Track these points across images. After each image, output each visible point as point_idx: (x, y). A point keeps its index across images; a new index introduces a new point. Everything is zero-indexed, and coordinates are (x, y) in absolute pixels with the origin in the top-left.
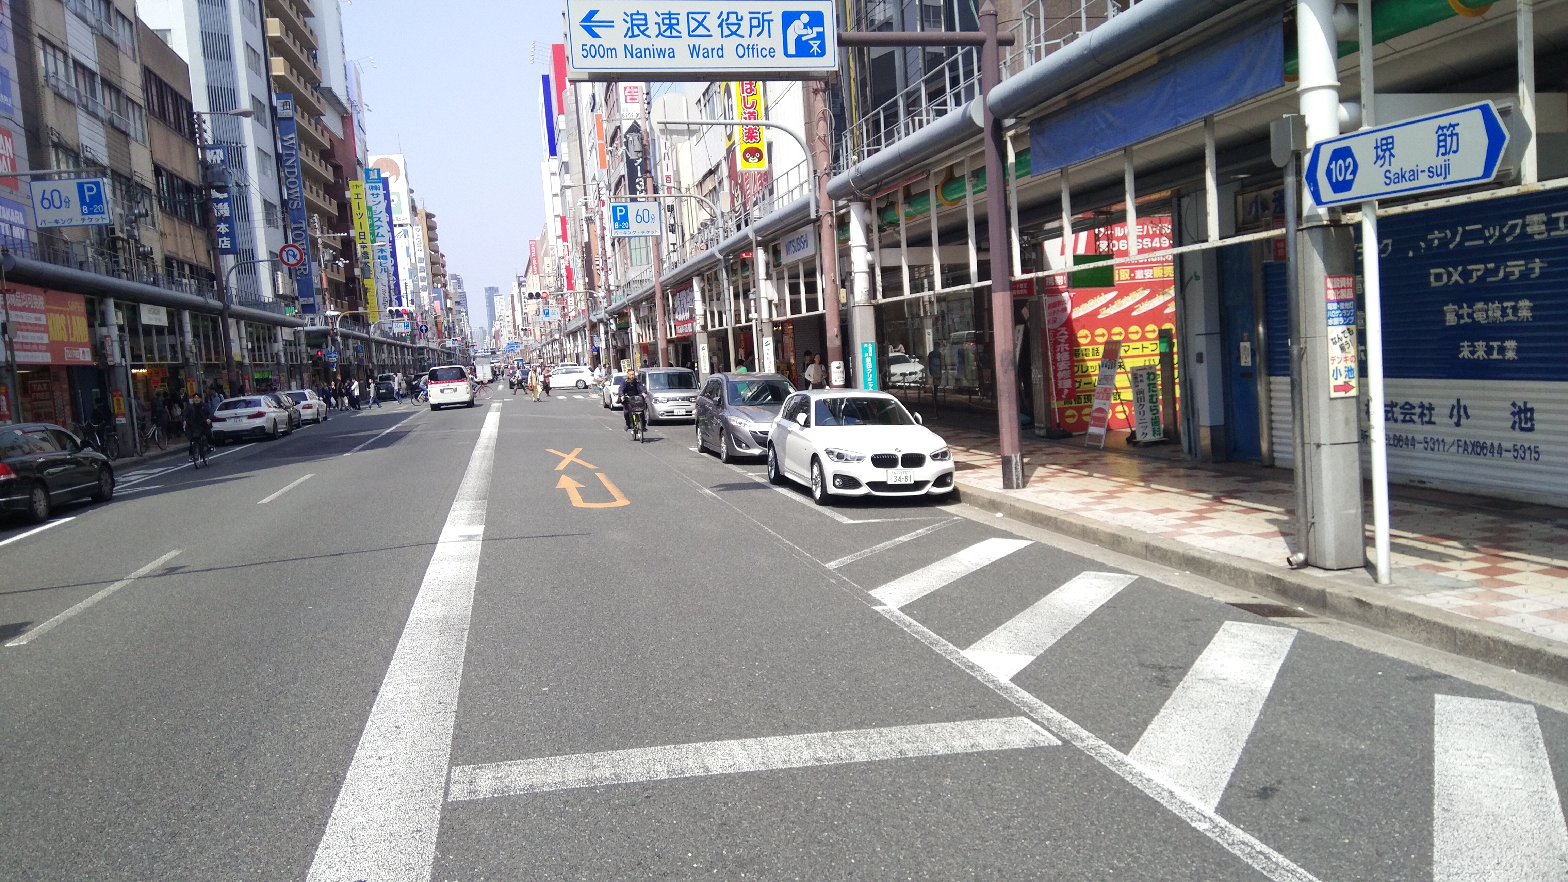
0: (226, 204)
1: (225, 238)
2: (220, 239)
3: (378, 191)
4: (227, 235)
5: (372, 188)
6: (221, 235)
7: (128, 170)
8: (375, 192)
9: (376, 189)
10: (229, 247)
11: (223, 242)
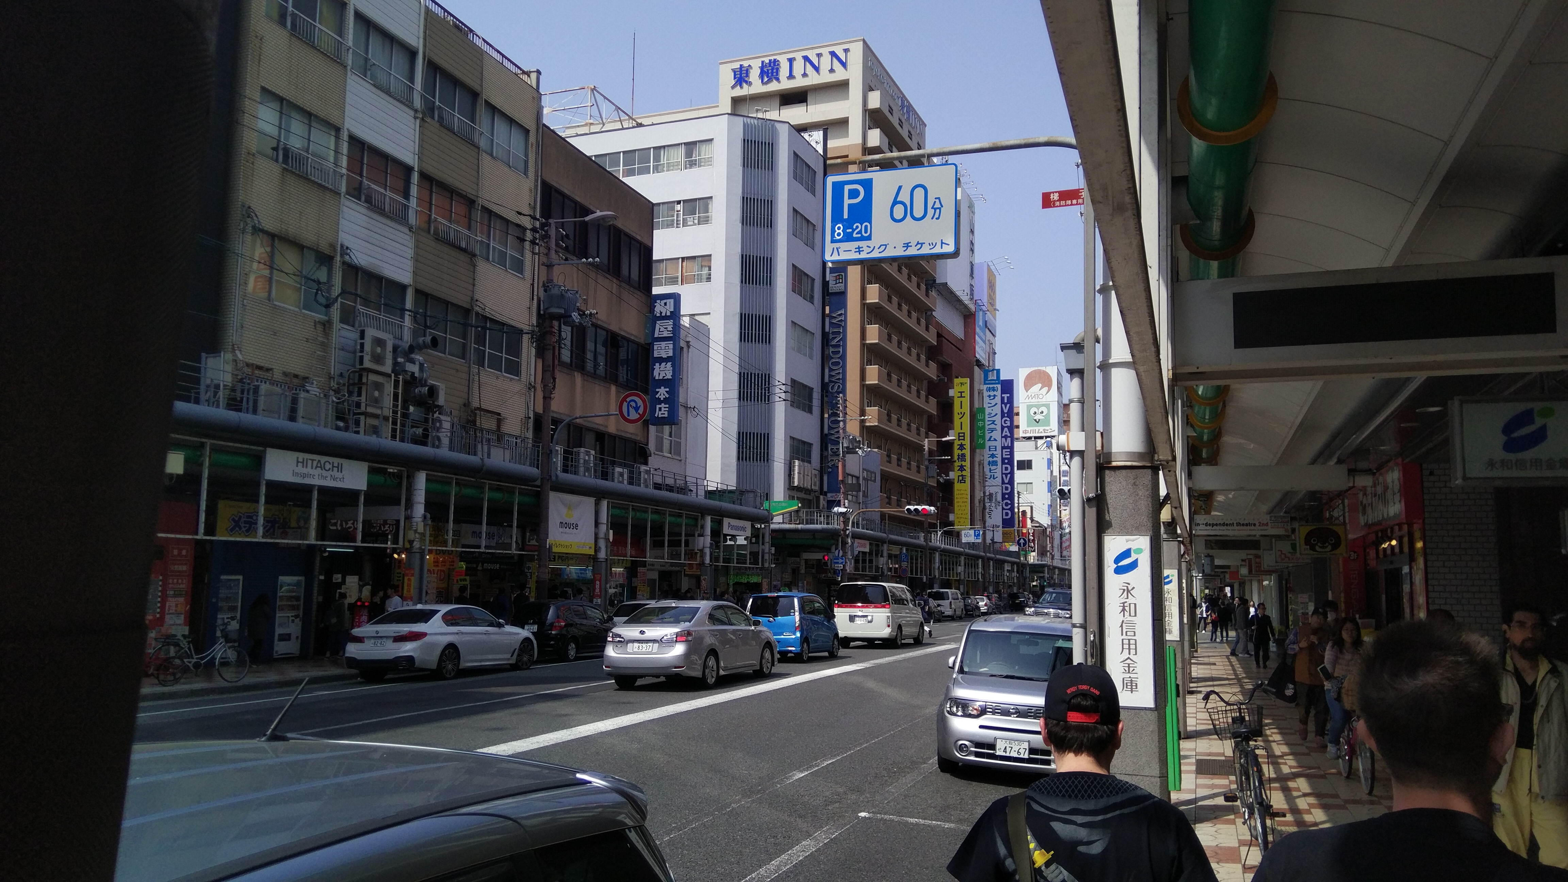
0: (669, 364)
1: (663, 405)
2: (658, 406)
3: (995, 393)
4: (666, 401)
5: (989, 390)
6: (660, 401)
7: (469, 299)
8: (992, 393)
9: (994, 390)
10: (666, 415)
11: (660, 409)
